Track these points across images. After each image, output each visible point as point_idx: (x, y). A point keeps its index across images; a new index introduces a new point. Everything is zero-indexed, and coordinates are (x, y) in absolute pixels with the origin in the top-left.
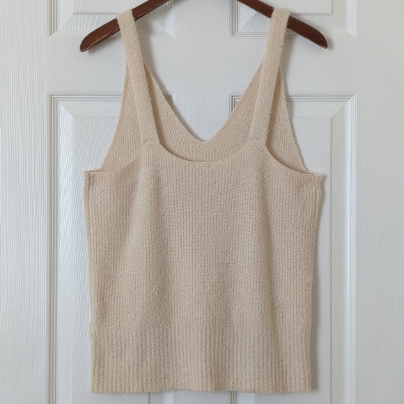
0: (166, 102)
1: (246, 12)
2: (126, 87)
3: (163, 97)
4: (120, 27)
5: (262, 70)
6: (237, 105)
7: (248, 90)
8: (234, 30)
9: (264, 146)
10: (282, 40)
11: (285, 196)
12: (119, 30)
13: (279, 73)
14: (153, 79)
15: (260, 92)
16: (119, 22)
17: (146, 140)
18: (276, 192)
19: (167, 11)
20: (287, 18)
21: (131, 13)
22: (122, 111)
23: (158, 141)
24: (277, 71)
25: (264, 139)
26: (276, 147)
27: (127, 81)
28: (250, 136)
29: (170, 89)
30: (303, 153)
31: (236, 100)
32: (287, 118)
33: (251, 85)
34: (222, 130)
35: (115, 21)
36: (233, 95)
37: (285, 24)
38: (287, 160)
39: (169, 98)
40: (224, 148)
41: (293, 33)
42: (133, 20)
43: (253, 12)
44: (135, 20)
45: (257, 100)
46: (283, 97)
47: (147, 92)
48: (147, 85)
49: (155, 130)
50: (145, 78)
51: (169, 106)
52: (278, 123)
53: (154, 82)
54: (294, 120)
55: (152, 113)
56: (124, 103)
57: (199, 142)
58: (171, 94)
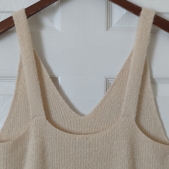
0: (53, 84)
1: (118, 11)
2: (20, 71)
3: (50, 80)
4: (15, 23)
5: (132, 59)
6: (110, 87)
7: (119, 75)
8: (108, 25)
9: (134, 122)
10: (149, 34)
11: (151, 165)
12: (14, 25)
13: (146, 61)
14: (42, 65)
15: (130, 77)
16: (14, 19)
17: (35, 116)
18: (144, 160)
19: (54, 10)
20: (153, 16)
21: (24, 11)
22: (16, 91)
23: (45, 117)
24: (144, 59)
25: (134, 116)
26: (143, 122)
27: (21, 66)
28: (122, 114)
29: (56, 72)
30: (165, 126)
31: (110, 82)
32: (153, 98)
33: (122, 71)
34: (98, 107)
35: (11, 18)
36: (107, 77)
37: (151, 21)
38: (152, 132)
39: (55, 80)
40: (100, 121)
41: (157, 28)
42: (26, 17)
43: (124, 11)
44: (28, 18)
45: (128, 84)
46: (149, 80)
47: (36, 76)
48: (36, 70)
49: (42, 108)
50: (34, 65)
51: (55, 87)
52: (145, 102)
53: (43, 67)
54: (158, 99)
55: (40, 94)
56: (18, 84)
57: (79, 117)
58: (57, 77)
